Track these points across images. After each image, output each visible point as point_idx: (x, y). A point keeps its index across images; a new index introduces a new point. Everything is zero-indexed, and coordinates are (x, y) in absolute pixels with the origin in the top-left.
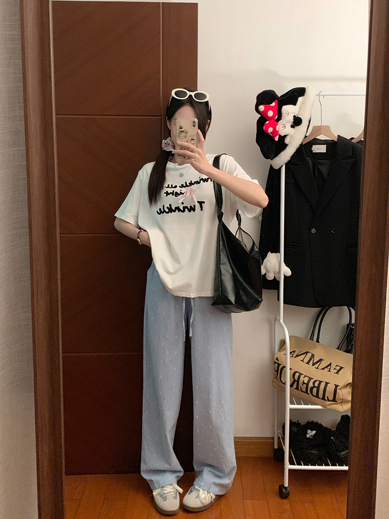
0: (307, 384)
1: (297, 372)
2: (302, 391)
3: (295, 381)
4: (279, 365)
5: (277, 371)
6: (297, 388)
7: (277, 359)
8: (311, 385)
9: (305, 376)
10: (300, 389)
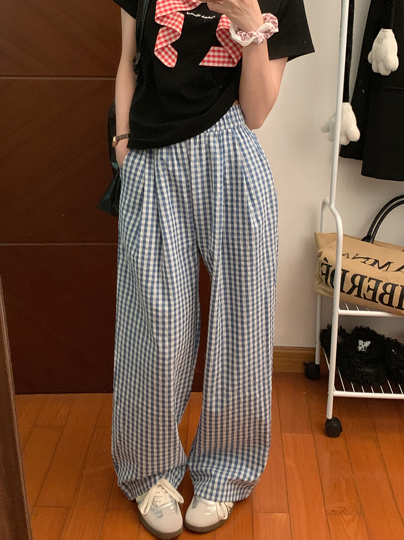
0: (375, 291)
1: (359, 275)
2: (365, 298)
3: (354, 287)
4: (329, 267)
5: (327, 275)
6: (359, 295)
7: (325, 259)
8: (380, 290)
9: (370, 279)
10: (362, 296)
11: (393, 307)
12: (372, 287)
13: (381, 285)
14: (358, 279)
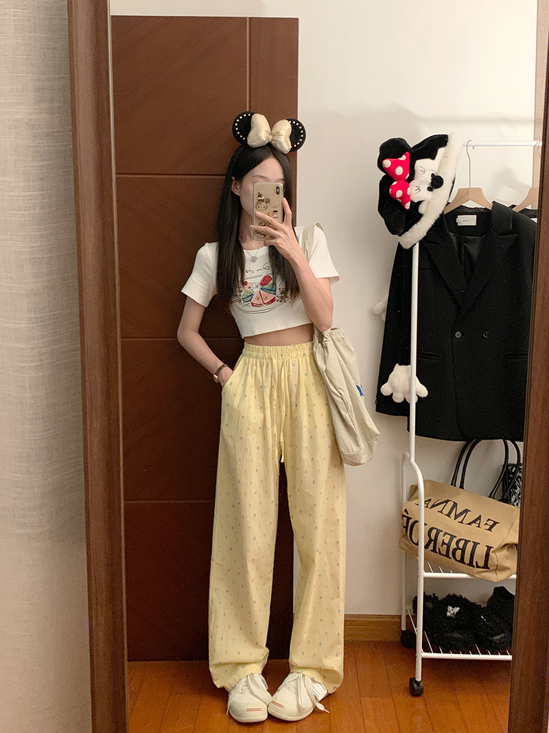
1: (434, 528)
2: (440, 554)
3: (430, 540)
4: (409, 519)
5: (406, 527)
6: (434, 550)
7: (406, 511)
8: (453, 546)
9: (446, 533)
11: (465, 564)
12: (446, 541)
13: (455, 540)
14: (434, 532)
